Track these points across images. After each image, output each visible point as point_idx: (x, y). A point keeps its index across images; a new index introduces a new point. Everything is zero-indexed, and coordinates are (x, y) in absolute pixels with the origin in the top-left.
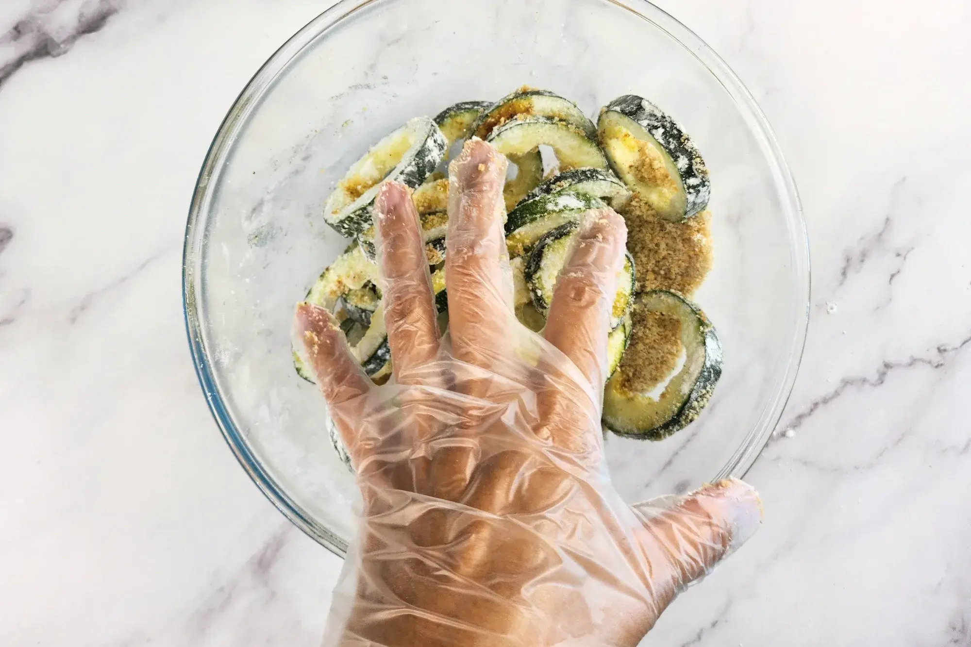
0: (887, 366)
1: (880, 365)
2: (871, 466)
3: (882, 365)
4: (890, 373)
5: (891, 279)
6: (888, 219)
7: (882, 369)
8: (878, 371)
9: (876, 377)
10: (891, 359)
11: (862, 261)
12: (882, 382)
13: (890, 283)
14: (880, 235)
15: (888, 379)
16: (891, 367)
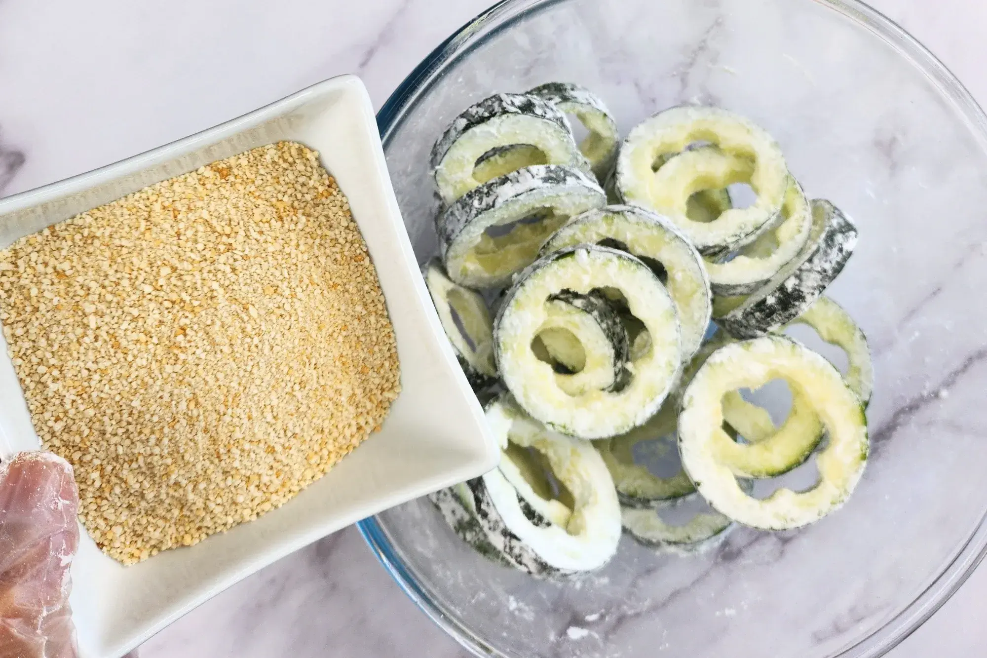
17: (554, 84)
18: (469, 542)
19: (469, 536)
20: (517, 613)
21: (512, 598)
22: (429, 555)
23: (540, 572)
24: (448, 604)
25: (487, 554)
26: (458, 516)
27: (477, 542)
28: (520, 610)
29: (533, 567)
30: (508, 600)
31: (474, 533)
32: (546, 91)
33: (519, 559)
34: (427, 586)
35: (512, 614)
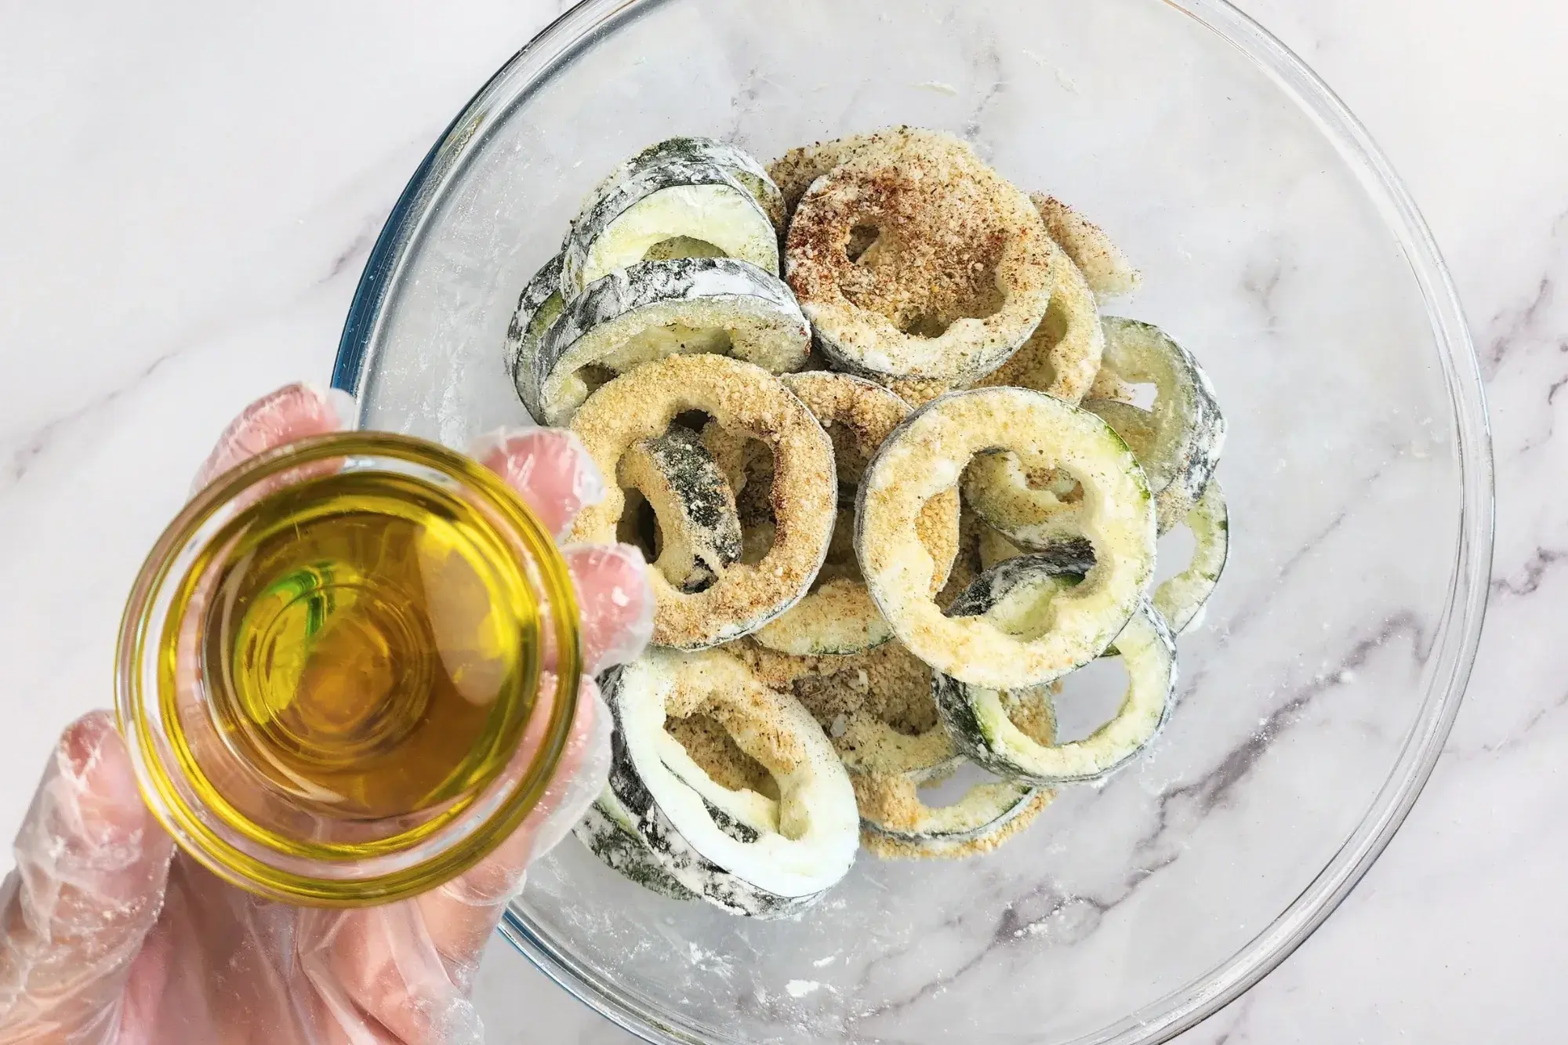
0: (1544, 557)
1: (1529, 555)
2: (1514, 744)
3: (1536, 557)
4: (1549, 569)
5: (1551, 394)
6: (1545, 282)
7: (1536, 563)
8: (1527, 566)
9: (1525, 577)
10: (1550, 544)
11: (1498, 360)
12: (1535, 588)
13: (1550, 403)
14: (1531, 311)
15: (1548, 582)
16: (1552, 559)
17: (675, 141)
18: (617, 867)
19: (616, 858)
20: (703, 967)
21: (693, 946)
22: (555, 892)
23: (763, 910)
24: (591, 964)
25: (648, 883)
26: (596, 830)
27: (631, 867)
28: (709, 963)
29: (752, 906)
30: (688, 949)
31: (623, 852)
32: (664, 153)
33: (729, 901)
34: (556, 941)
35: (695, 969)
